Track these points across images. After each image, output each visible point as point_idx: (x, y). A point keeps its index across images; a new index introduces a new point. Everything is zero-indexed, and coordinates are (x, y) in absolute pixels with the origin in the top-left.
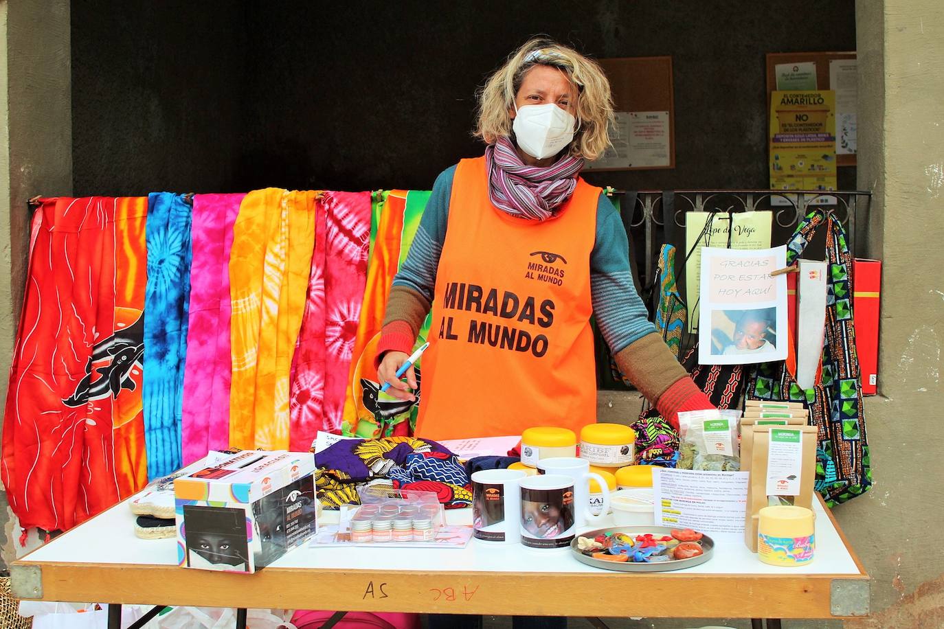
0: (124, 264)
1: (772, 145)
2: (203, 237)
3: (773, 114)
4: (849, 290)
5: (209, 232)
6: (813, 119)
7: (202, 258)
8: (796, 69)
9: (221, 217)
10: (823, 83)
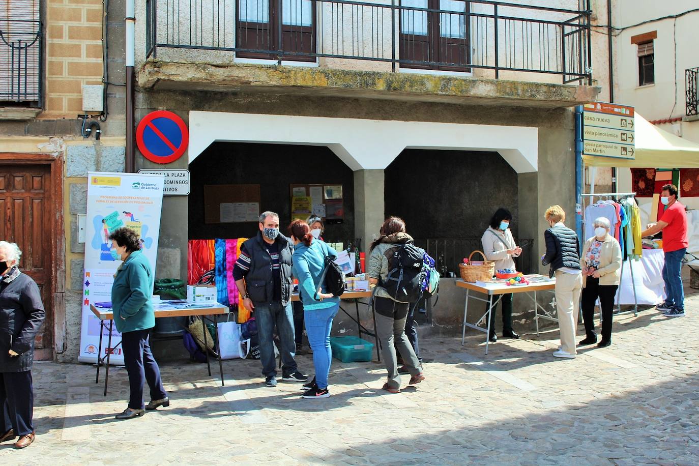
0: (211, 254)
1: (292, 214)
2: (229, 249)
3: (293, 204)
4: (359, 258)
5: (230, 248)
6: (304, 206)
7: (229, 253)
8: (299, 189)
9: (232, 244)
10: (308, 194)
